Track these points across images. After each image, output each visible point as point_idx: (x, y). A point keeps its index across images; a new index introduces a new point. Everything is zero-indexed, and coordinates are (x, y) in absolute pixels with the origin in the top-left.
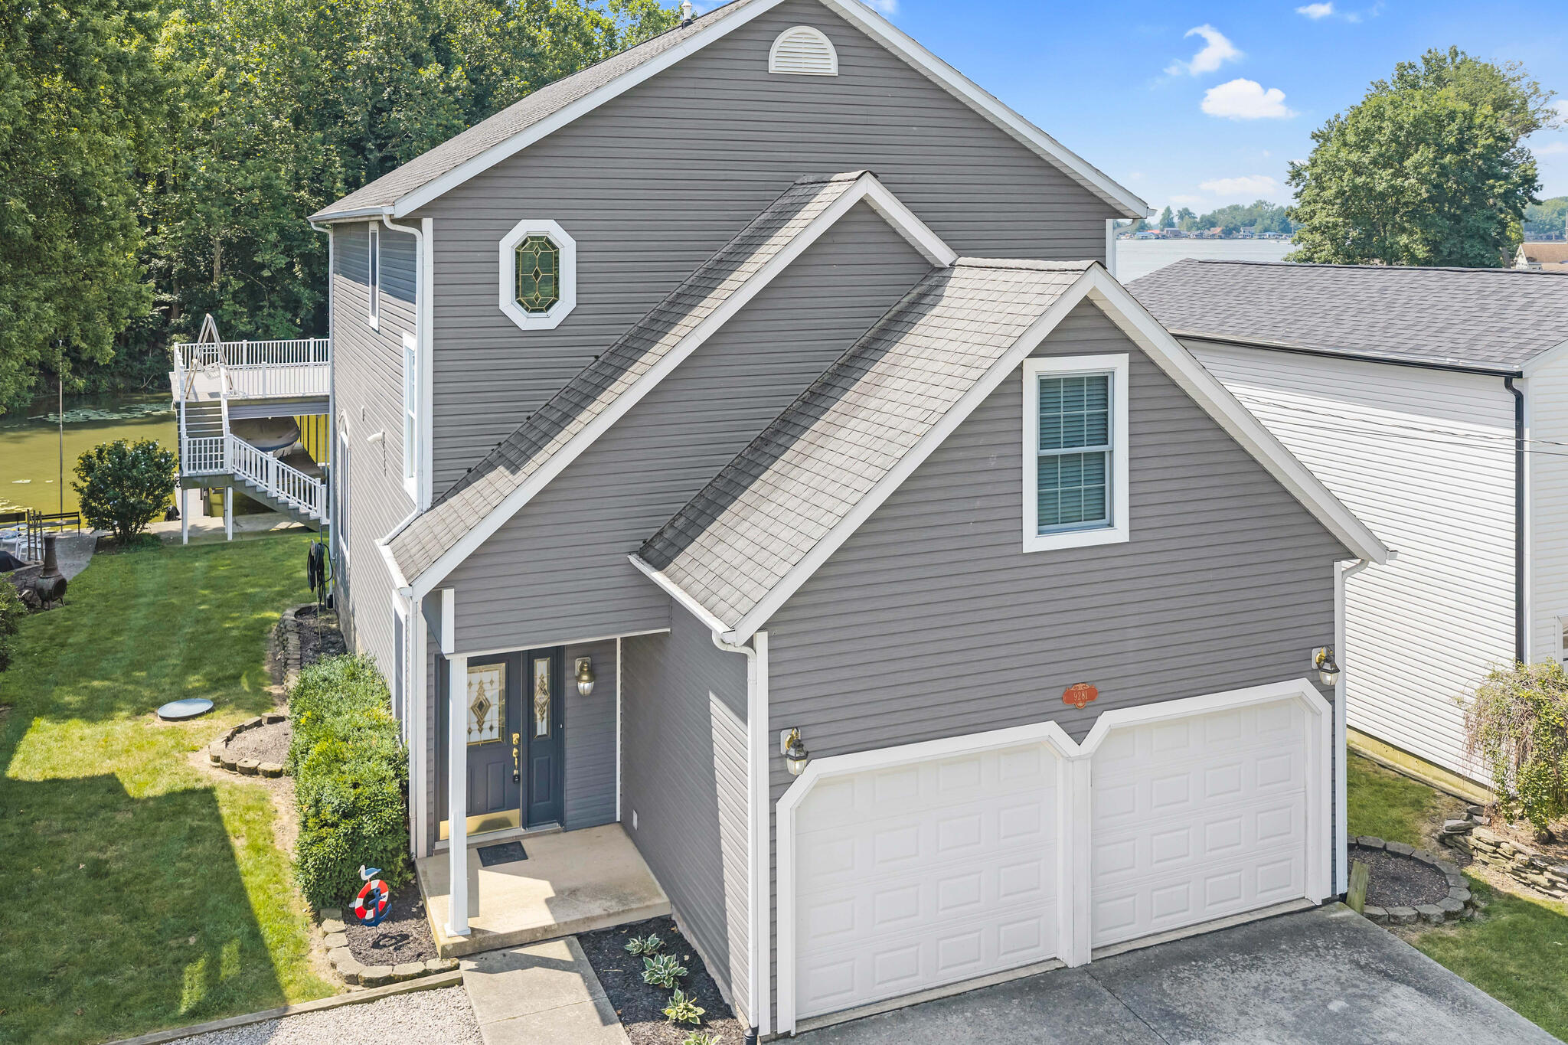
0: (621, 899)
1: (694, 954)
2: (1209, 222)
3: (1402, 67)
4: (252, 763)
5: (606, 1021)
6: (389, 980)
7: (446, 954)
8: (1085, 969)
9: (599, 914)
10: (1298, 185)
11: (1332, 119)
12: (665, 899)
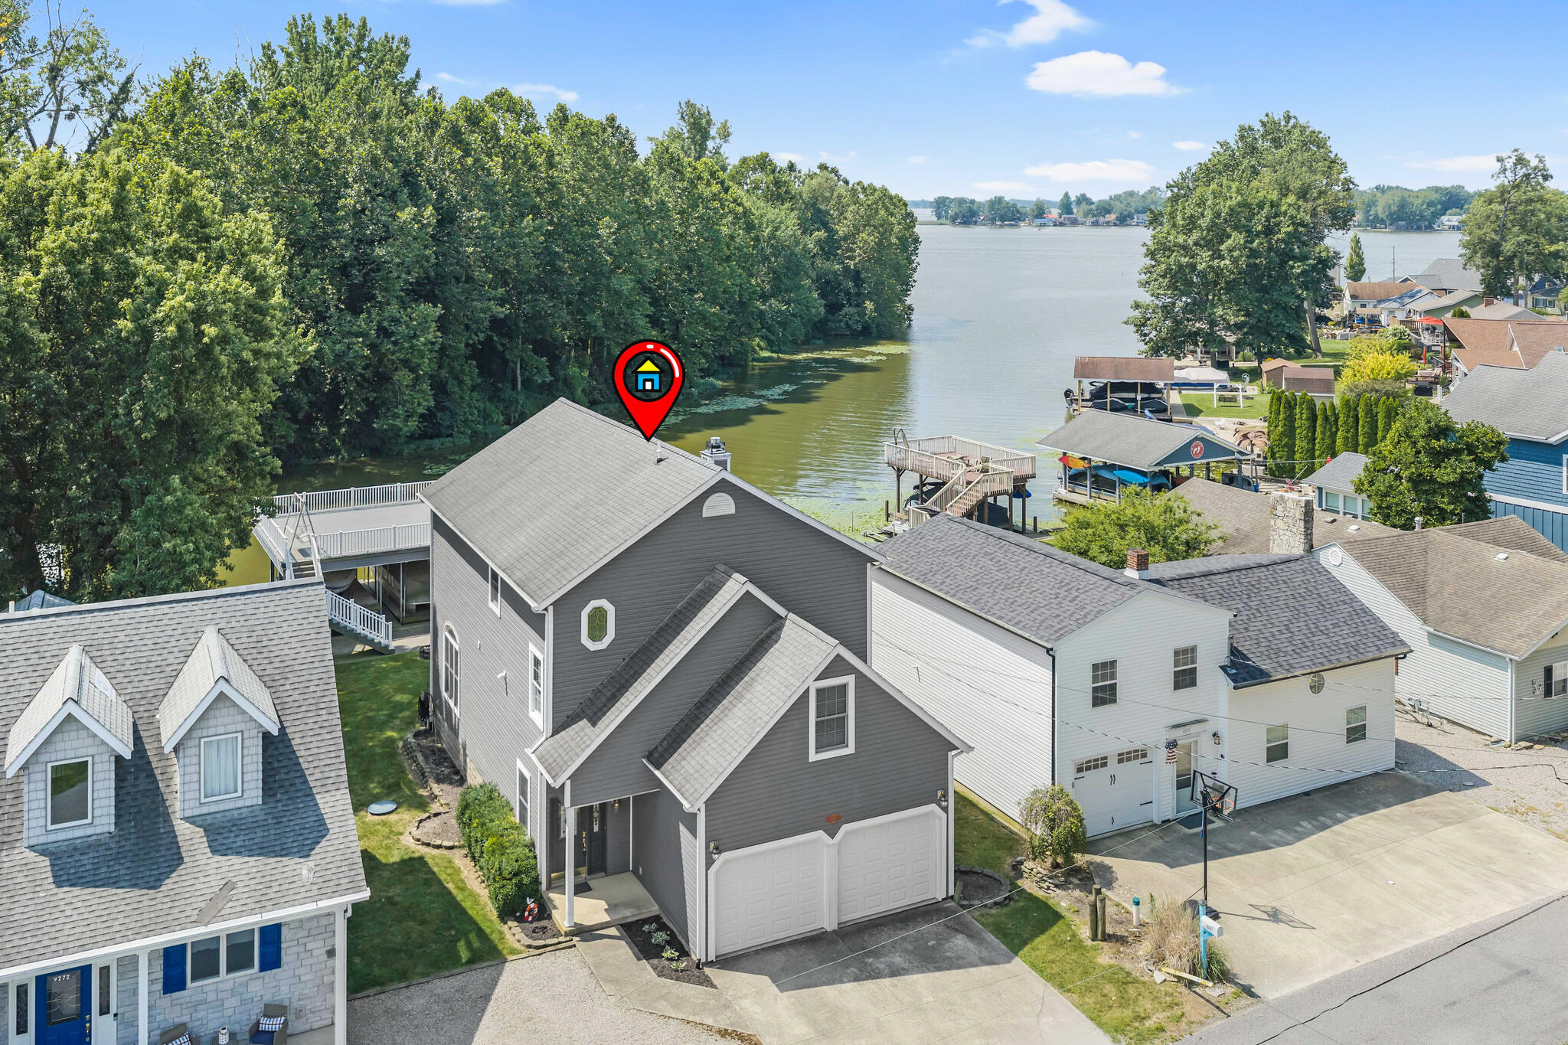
0: (638, 908)
1: (672, 931)
2: (1105, 209)
3: (1242, 129)
4: (438, 842)
5: (639, 959)
6: (545, 946)
7: (566, 935)
8: (834, 932)
9: (629, 914)
10: (1155, 229)
11: (1185, 171)
12: (656, 907)
